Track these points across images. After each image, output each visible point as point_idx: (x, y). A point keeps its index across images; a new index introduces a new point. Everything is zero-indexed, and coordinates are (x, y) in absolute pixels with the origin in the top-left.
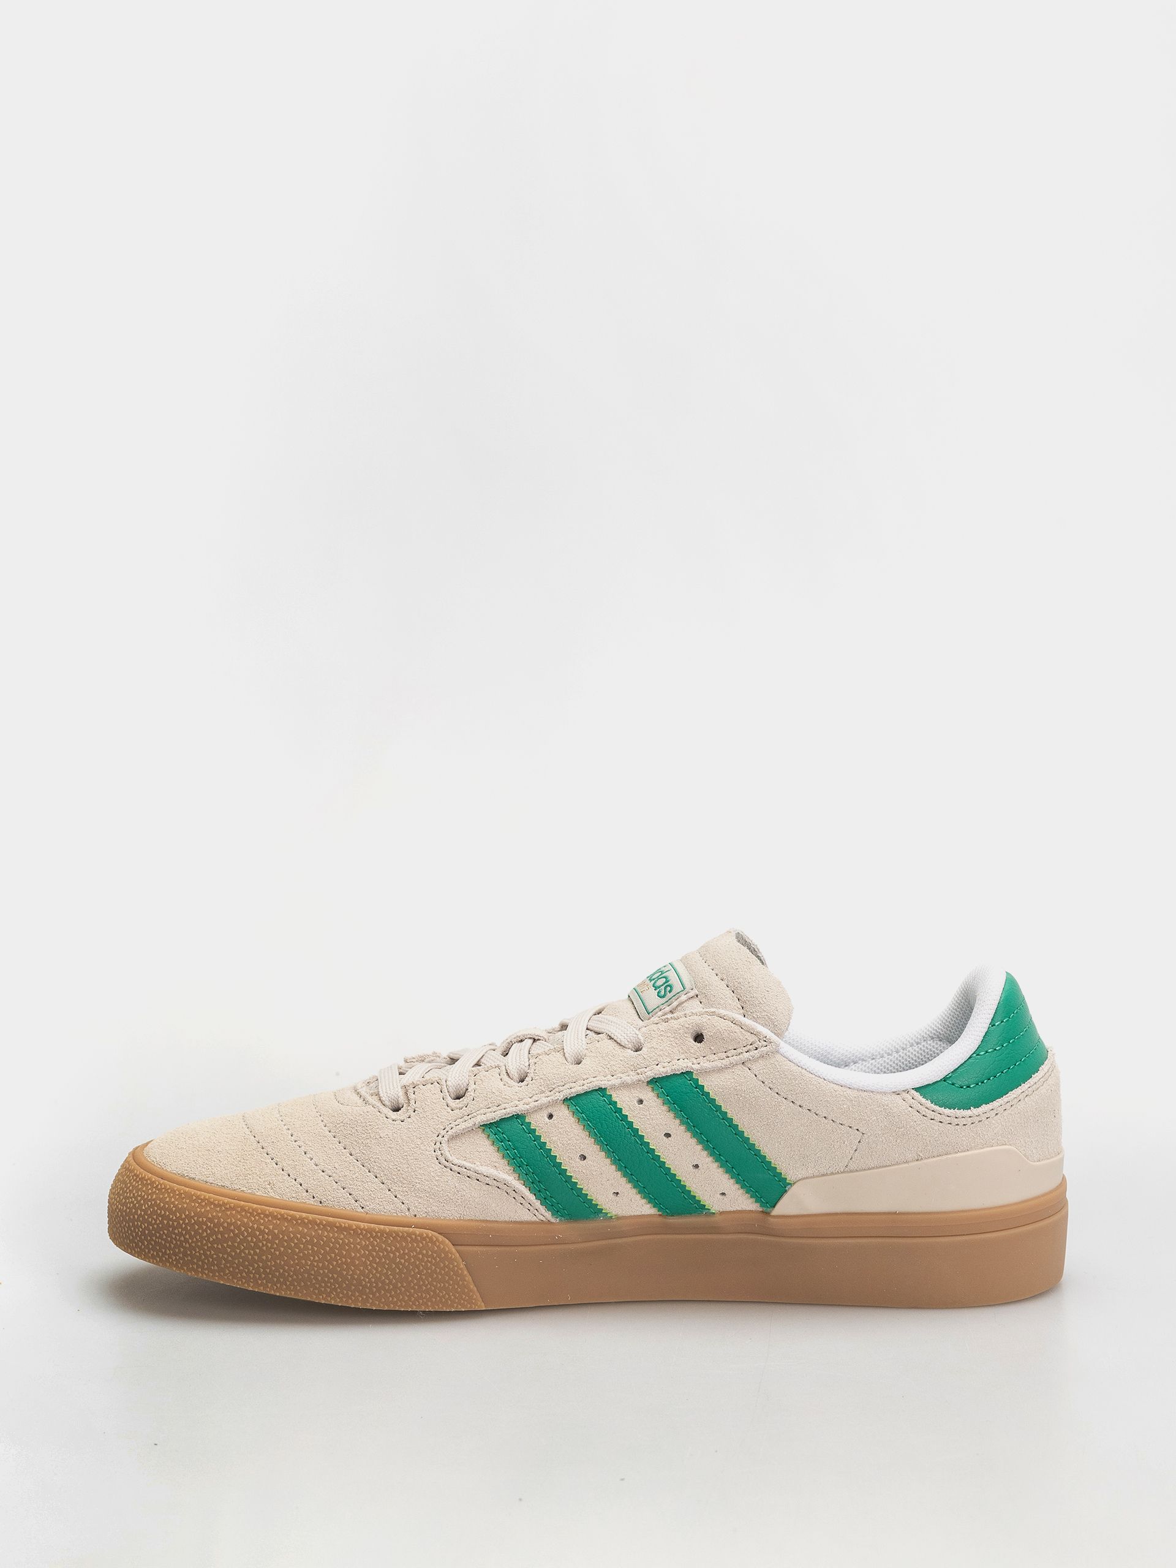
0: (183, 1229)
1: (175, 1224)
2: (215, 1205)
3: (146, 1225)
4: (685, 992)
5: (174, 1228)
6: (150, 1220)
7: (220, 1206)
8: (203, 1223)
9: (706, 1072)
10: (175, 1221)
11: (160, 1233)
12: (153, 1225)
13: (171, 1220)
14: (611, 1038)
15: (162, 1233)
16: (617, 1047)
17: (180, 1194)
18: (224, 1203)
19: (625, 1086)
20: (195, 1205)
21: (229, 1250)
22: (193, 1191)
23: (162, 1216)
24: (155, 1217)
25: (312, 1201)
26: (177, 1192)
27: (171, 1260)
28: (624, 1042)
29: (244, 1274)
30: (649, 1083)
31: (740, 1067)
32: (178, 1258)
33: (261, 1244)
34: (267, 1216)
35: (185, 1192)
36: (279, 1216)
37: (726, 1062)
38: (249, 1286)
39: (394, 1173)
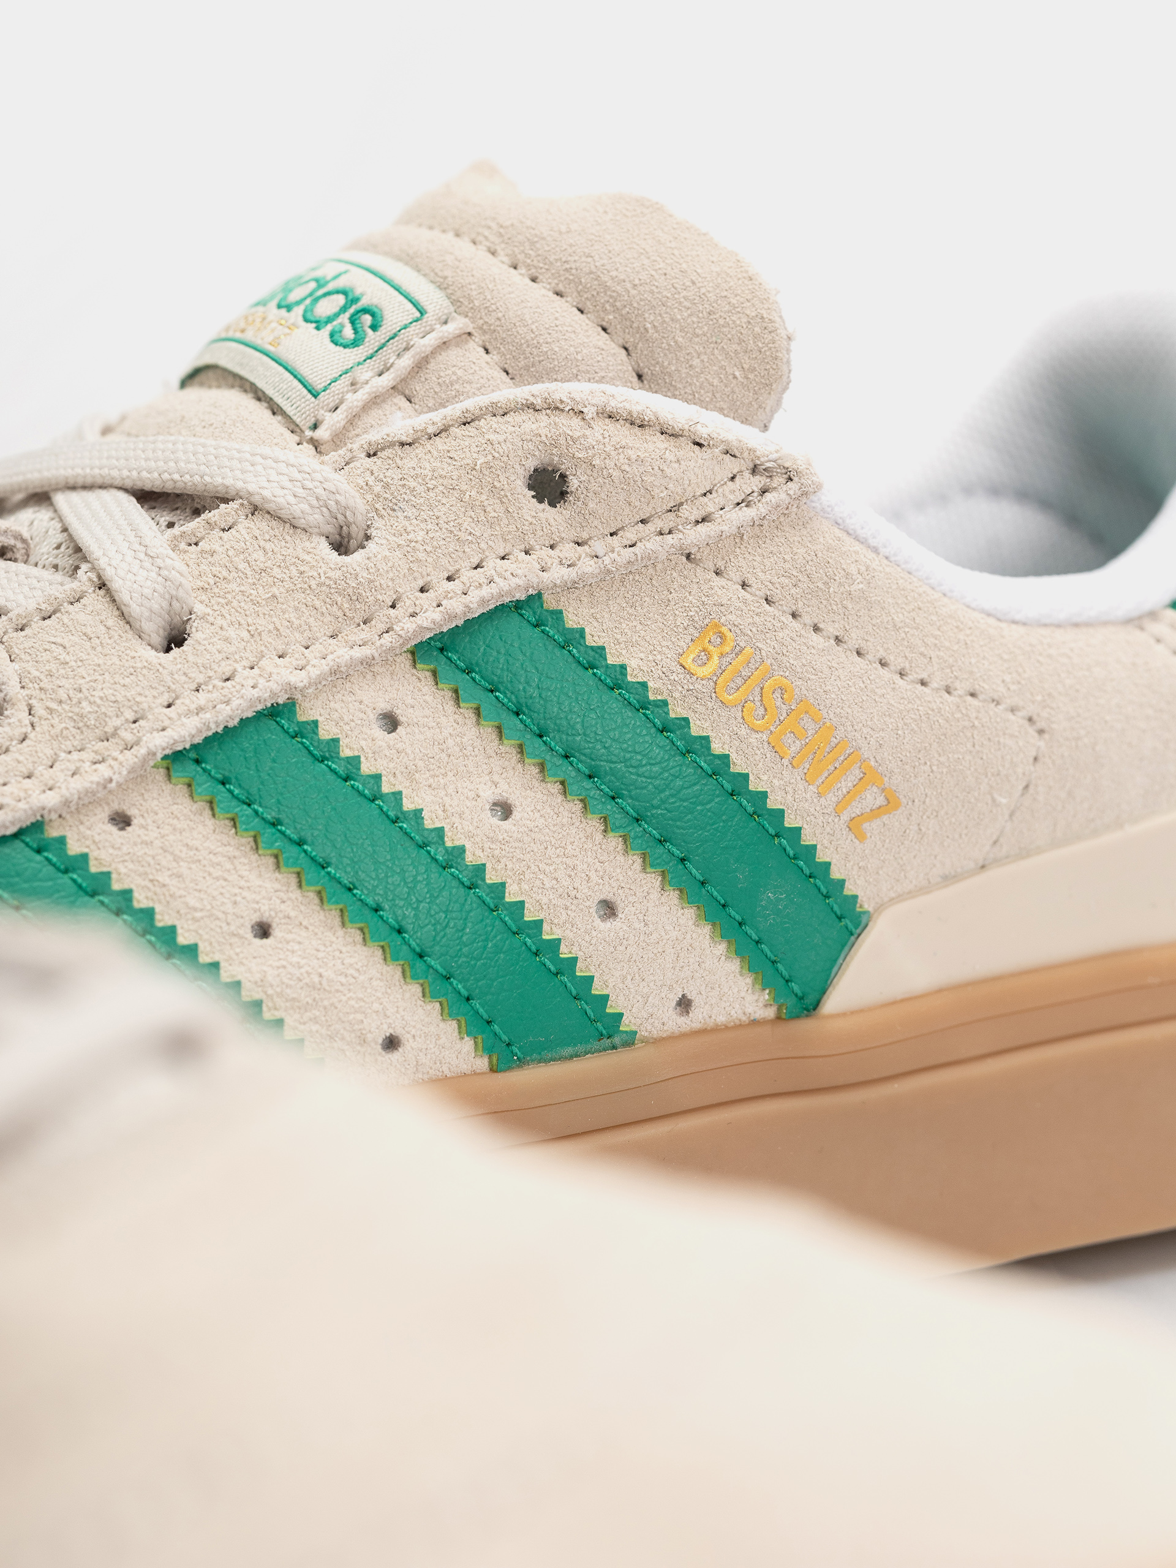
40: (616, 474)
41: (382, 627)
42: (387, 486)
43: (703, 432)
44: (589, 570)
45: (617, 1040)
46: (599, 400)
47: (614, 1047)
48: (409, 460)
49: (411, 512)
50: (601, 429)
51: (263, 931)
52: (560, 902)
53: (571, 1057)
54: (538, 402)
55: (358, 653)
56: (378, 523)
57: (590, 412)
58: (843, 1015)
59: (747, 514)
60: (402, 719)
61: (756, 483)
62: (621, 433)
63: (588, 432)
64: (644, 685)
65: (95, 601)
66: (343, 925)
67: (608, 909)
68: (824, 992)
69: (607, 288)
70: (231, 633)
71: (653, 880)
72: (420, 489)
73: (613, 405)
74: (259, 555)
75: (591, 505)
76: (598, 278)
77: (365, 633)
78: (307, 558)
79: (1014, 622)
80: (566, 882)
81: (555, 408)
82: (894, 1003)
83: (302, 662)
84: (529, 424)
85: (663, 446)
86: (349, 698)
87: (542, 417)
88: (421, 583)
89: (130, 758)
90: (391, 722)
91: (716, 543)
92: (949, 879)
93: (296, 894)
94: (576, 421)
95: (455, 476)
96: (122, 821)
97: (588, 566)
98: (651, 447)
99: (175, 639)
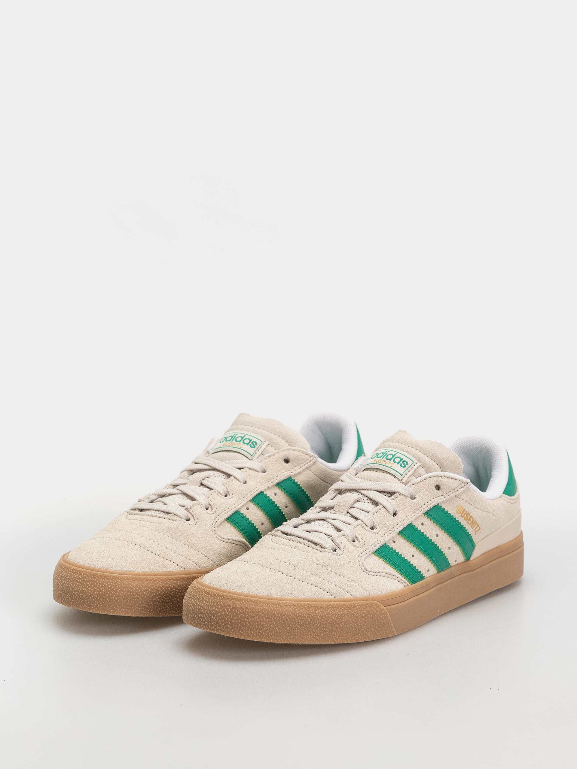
0: (138, 595)
1: (134, 593)
2: (149, 580)
3: (118, 597)
4: (262, 444)
5: (134, 595)
6: (120, 594)
7: (151, 580)
8: (147, 590)
9: (295, 475)
10: (134, 592)
11: (126, 600)
12: (121, 597)
13: (131, 592)
14: (250, 469)
15: (127, 599)
16: (256, 472)
17: (132, 579)
18: (152, 578)
19: (269, 488)
20: (141, 583)
21: (159, 600)
22: (137, 577)
23: (126, 591)
24: (123, 592)
25: (181, 569)
26: (130, 579)
27: (132, 611)
28: (259, 470)
29: (164, 610)
30: (276, 485)
31: (306, 470)
32: (135, 609)
33: (171, 594)
34: (170, 580)
35: (134, 578)
36: (175, 579)
37: (301, 469)
38: (166, 615)
39: (205, 548)
40: (447, 485)
41: (421, 510)
42: (417, 489)
43: (457, 478)
44: (444, 500)
45: (449, 567)
46: (444, 475)
47: (449, 568)
48: (419, 485)
49: (421, 493)
50: (444, 479)
51: (413, 556)
52: (444, 548)
53: (445, 570)
54: (436, 476)
55: (418, 515)
56: (417, 495)
57: (443, 476)
58: (473, 560)
59: (463, 489)
60: (424, 524)
61: (463, 485)
62: (447, 479)
63: (443, 479)
64: (453, 516)
65: (383, 509)
66: (422, 554)
67: (449, 548)
68: (470, 557)
69: (438, 459)
70: (403, 513)
71: (455, 543)
72: (422, 490)
73: (446, 475)
74: (403, 501)
75: (444, 490)
76: (437, 457)
77: (418, 512)
78: (409, 501)
79: (490, 500)
80: (445, 545)
81: (438, 476)
82: (477, 558)
83: (412, 517)
84: (435, 479)
85: (452, 480)
86: (418, 521)
87: (436, 478)
88: (424, 504)
89: (395, 533)
90: (422, 524)
91: (459, 494)
92: (483, 538)
93: (416, 550)
94: (441, 478)
95: (426, 487)
96: (394, 542)
97: (444, 499)
98: (451, 481)
99: (394, 515)
